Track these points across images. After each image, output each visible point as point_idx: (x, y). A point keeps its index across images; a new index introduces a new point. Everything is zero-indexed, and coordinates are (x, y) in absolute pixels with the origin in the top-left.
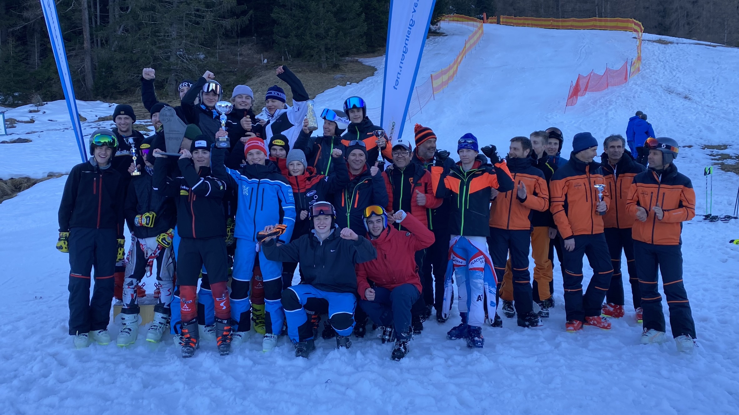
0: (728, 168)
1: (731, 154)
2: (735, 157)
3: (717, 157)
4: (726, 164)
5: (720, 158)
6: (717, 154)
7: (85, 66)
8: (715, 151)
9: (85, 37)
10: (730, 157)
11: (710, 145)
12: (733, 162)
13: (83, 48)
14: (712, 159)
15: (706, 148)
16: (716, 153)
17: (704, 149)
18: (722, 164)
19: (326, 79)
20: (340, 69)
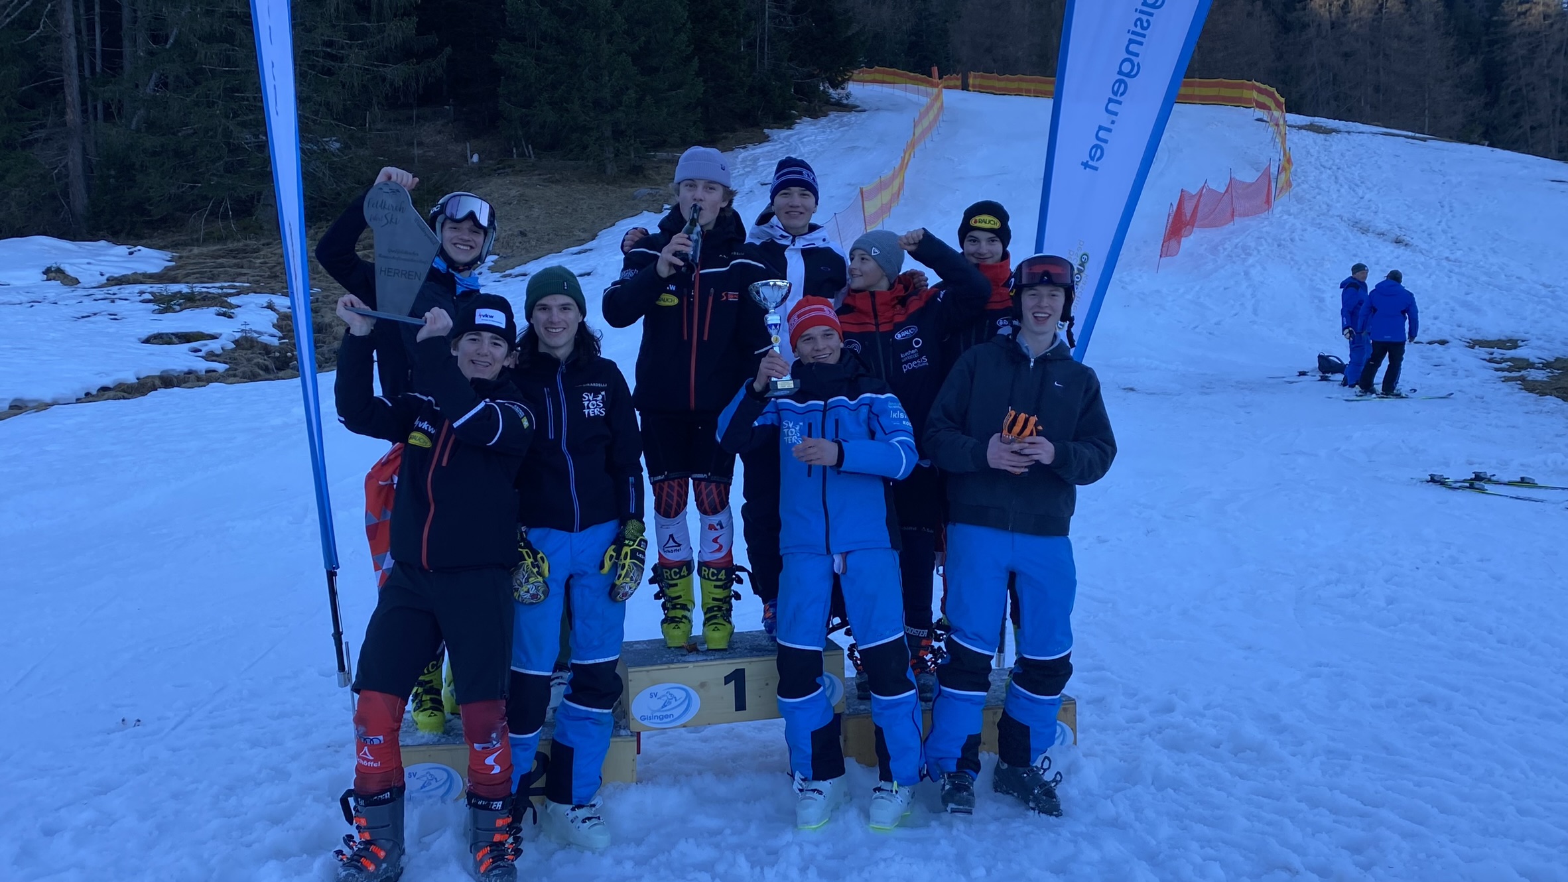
0: (1540, 388)
1: (1533, 359)
2: (1541, 365)
3: (1504, 365)
4: (1530, 378)
5: (1510, 366)
6: (1502, 359)
7: (70, 163)
8: (1497, 353)
9: (69, 98)
10: (1530, 365)
11: (1481, 339)
12: (1542, 375)
13: (65, 125)
14: (1497, 370)
15: (1477, 347)
16: (1501, 356)
17: (1473, 347)
18: (1523, 379)
19: (616, 197)
20: (644, 176)
